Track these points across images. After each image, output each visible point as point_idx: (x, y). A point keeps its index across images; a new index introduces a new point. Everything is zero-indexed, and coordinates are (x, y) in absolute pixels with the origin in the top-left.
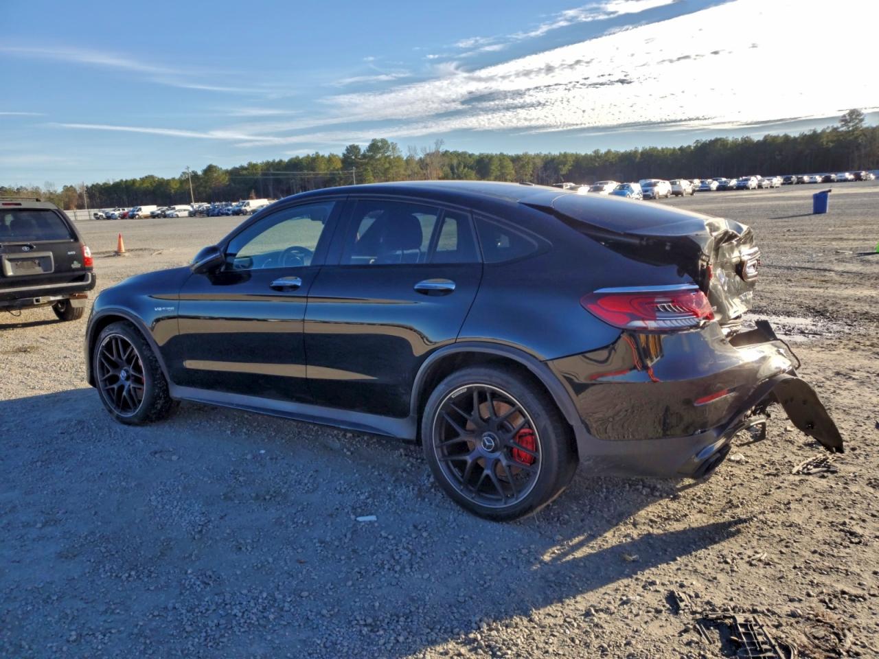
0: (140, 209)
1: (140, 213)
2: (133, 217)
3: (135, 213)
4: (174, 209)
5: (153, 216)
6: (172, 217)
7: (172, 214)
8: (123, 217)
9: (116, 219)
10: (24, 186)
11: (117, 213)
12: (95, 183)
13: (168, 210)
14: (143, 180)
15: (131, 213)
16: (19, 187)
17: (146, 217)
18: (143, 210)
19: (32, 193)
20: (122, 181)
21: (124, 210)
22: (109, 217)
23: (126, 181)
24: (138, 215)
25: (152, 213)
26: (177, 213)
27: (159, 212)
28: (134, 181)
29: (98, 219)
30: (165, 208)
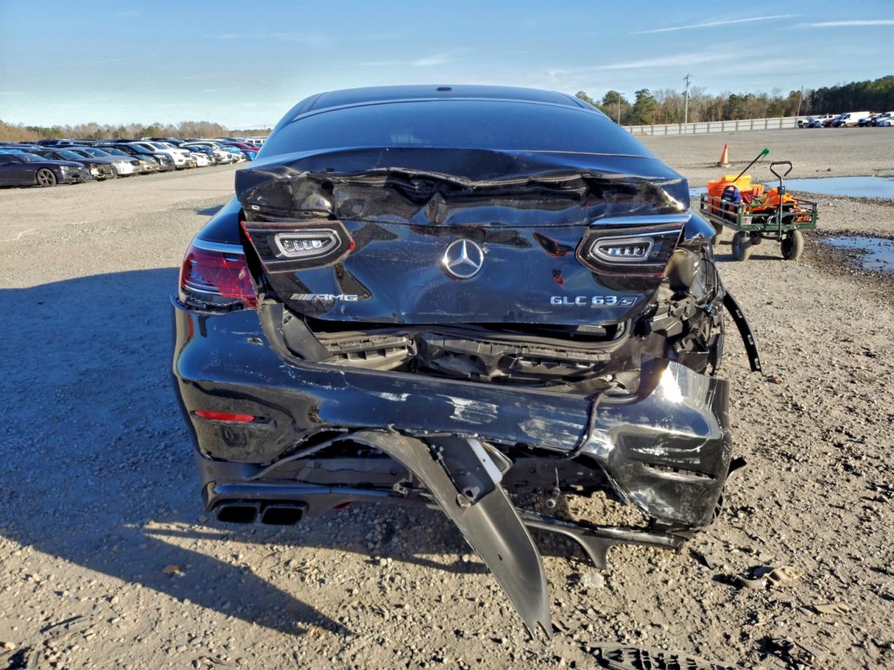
0: (849, 116)
1: (847, 121)
2: (837, 125)
3: (842, 120)
4: (889, 115)
5: (862, 124)
6: (883, 126)
7: (883, 121)
8: (827, 125)
9: (819, 127)
10: (752, 93)
11: (822, 121)
12: (822, 88)
13: (881, 117)
14: (878, 81)
15: (836, 121)
16: (748, 94)
17: (855, 125)
18: (851, 117)
19: (759, 100)
20: (853, 83)
21: (831, 117)
22: (811, 126)
23: (858, 83)
24: (844, 122)
25: (861, 120)
26: (890, 121)
27: (870, 119)
28: (867, 83)
29: (801, 127)
30: (878, 114)
